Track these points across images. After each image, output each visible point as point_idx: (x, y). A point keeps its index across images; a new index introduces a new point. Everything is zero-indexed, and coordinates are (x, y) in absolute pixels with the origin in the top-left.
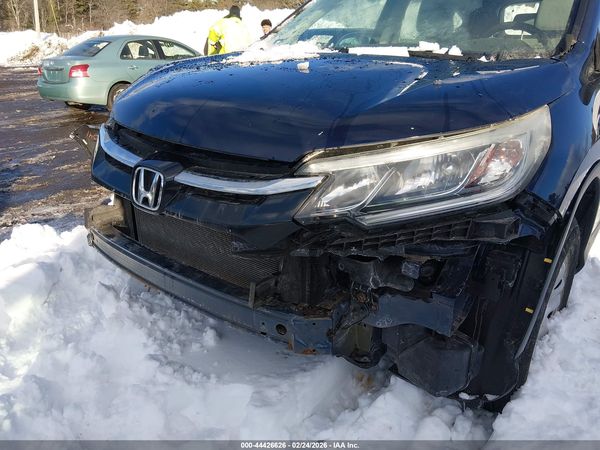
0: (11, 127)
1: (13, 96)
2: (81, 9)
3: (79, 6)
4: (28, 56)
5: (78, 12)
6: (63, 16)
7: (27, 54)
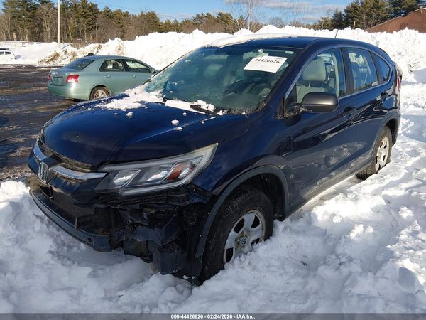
0: (28, 112)
1: (35, 89)
2: (91, 27)
3: (90, 25)
4: (52, 60)
5: (88, 29)
6: (78, 32)
7: (51, 58)
